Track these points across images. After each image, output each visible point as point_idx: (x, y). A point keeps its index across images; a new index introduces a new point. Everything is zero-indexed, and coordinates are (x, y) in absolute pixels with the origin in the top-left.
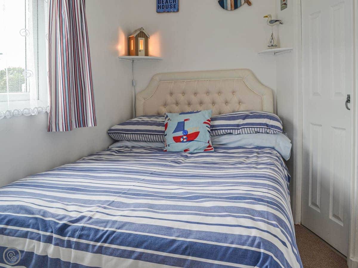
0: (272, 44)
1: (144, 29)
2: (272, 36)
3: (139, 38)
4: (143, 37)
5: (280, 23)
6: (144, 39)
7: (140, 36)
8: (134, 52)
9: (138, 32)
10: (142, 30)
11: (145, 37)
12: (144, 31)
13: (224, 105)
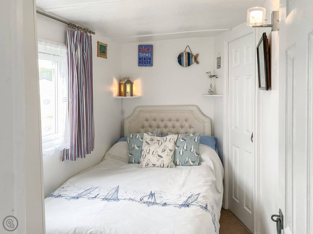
0: (211, 91)
1: (130, 78)
2: (211, 86)
3: (127, 84)
4: (129, 83)
5: (216, 77)
6: (130, 84)
7: (127, 83)
8: (123, 94)
9: (126, 80)
10: (129, 79)
11: (130, 83)
12: (130, 79)
13: (180, 128)
